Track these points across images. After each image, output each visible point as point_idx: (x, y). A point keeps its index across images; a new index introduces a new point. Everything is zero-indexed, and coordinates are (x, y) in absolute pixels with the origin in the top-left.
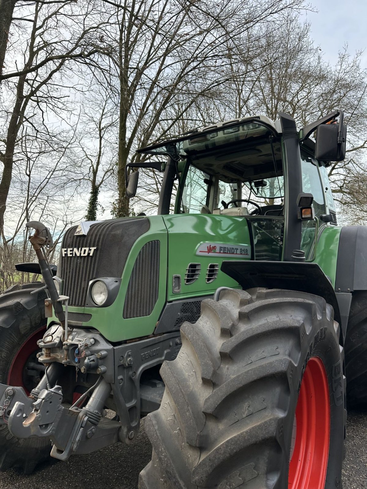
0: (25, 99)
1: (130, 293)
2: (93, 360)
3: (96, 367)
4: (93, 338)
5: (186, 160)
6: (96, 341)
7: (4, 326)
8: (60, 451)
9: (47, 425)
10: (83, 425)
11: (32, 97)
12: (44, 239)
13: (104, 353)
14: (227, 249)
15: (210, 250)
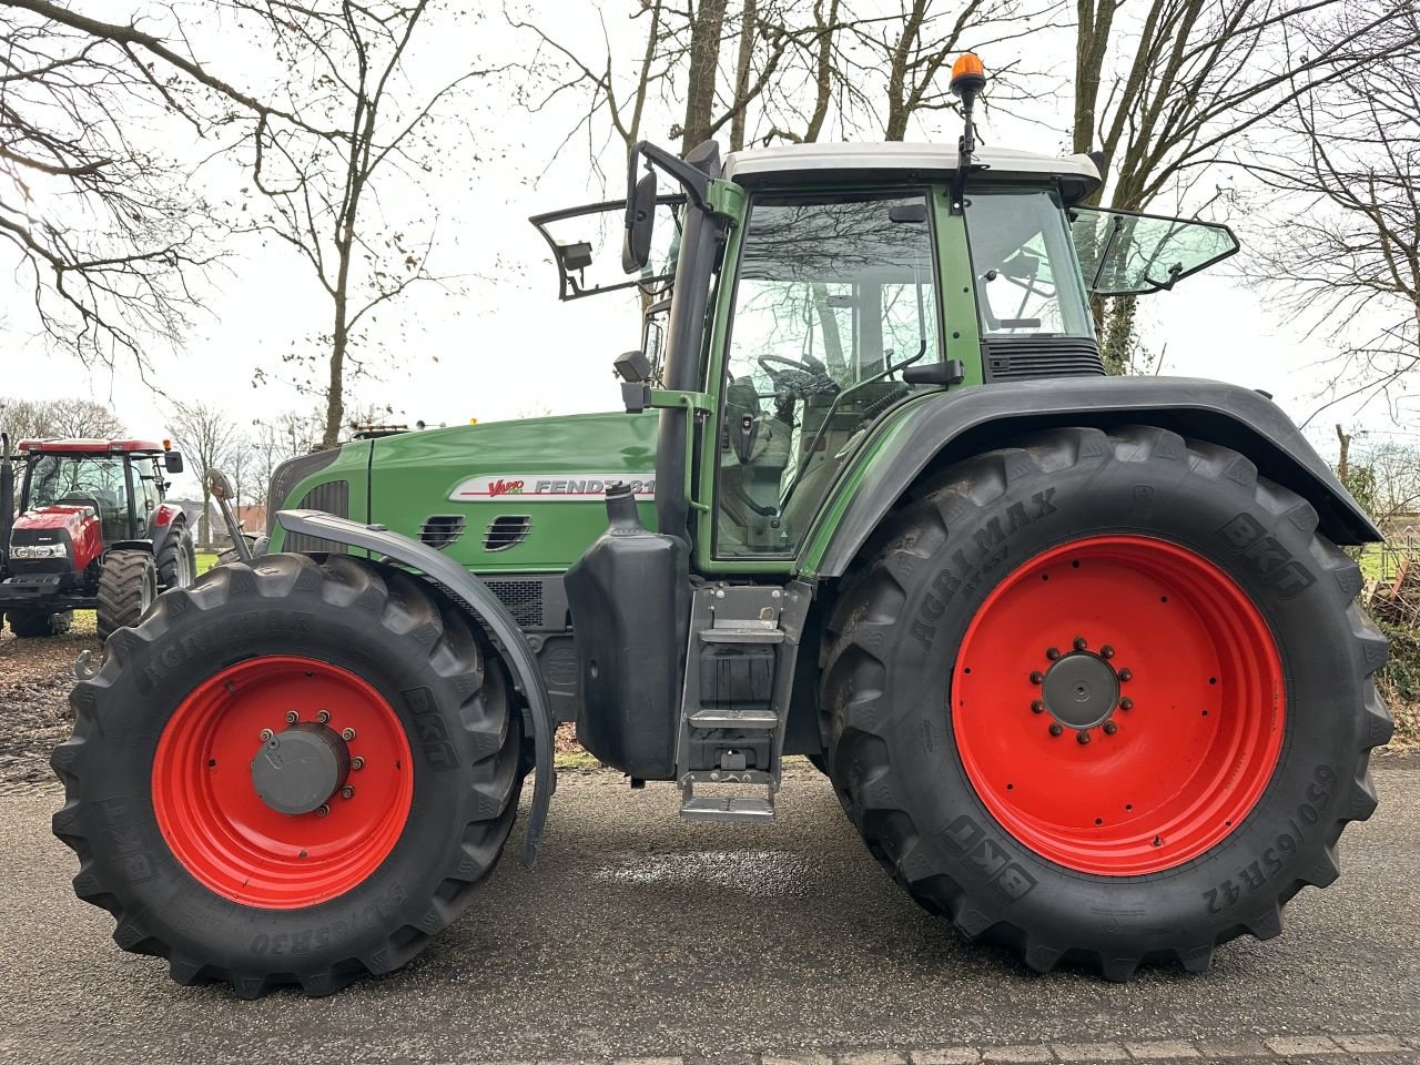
14: (567, 486)
15: (498, 489)
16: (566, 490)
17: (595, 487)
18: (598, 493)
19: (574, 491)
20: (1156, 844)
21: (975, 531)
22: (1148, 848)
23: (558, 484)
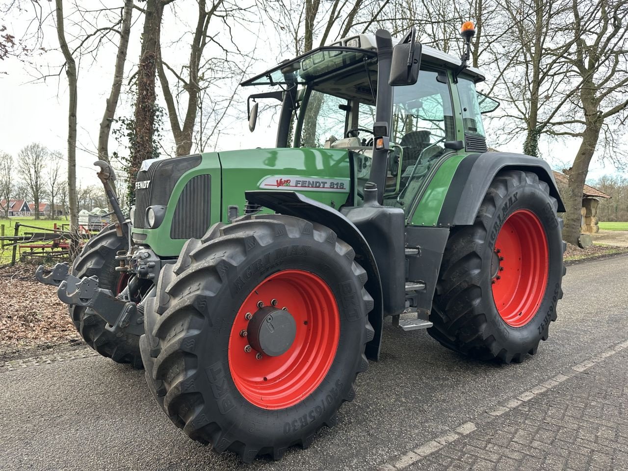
0: (207, 16)
1: (177, 218)
2: (144, 268)
3: (146, 274)
4: (148, 253)
5: (306, 86)
6: (149, 256)
7: (111, 247)
8: (111, 326)
9: (87, 300)
10: (128, 311)
11: (215, 13)
12: (108, 174)
13: (153, 263)
14: (307, 183)
15: (280, 183)
16: (307, 185)
17: (318, 184)
18: (319, 187)
19: (310, 186)
20: (520, 315)
21: (502, 207)
22: (518, 317)
23: (304, 182)
